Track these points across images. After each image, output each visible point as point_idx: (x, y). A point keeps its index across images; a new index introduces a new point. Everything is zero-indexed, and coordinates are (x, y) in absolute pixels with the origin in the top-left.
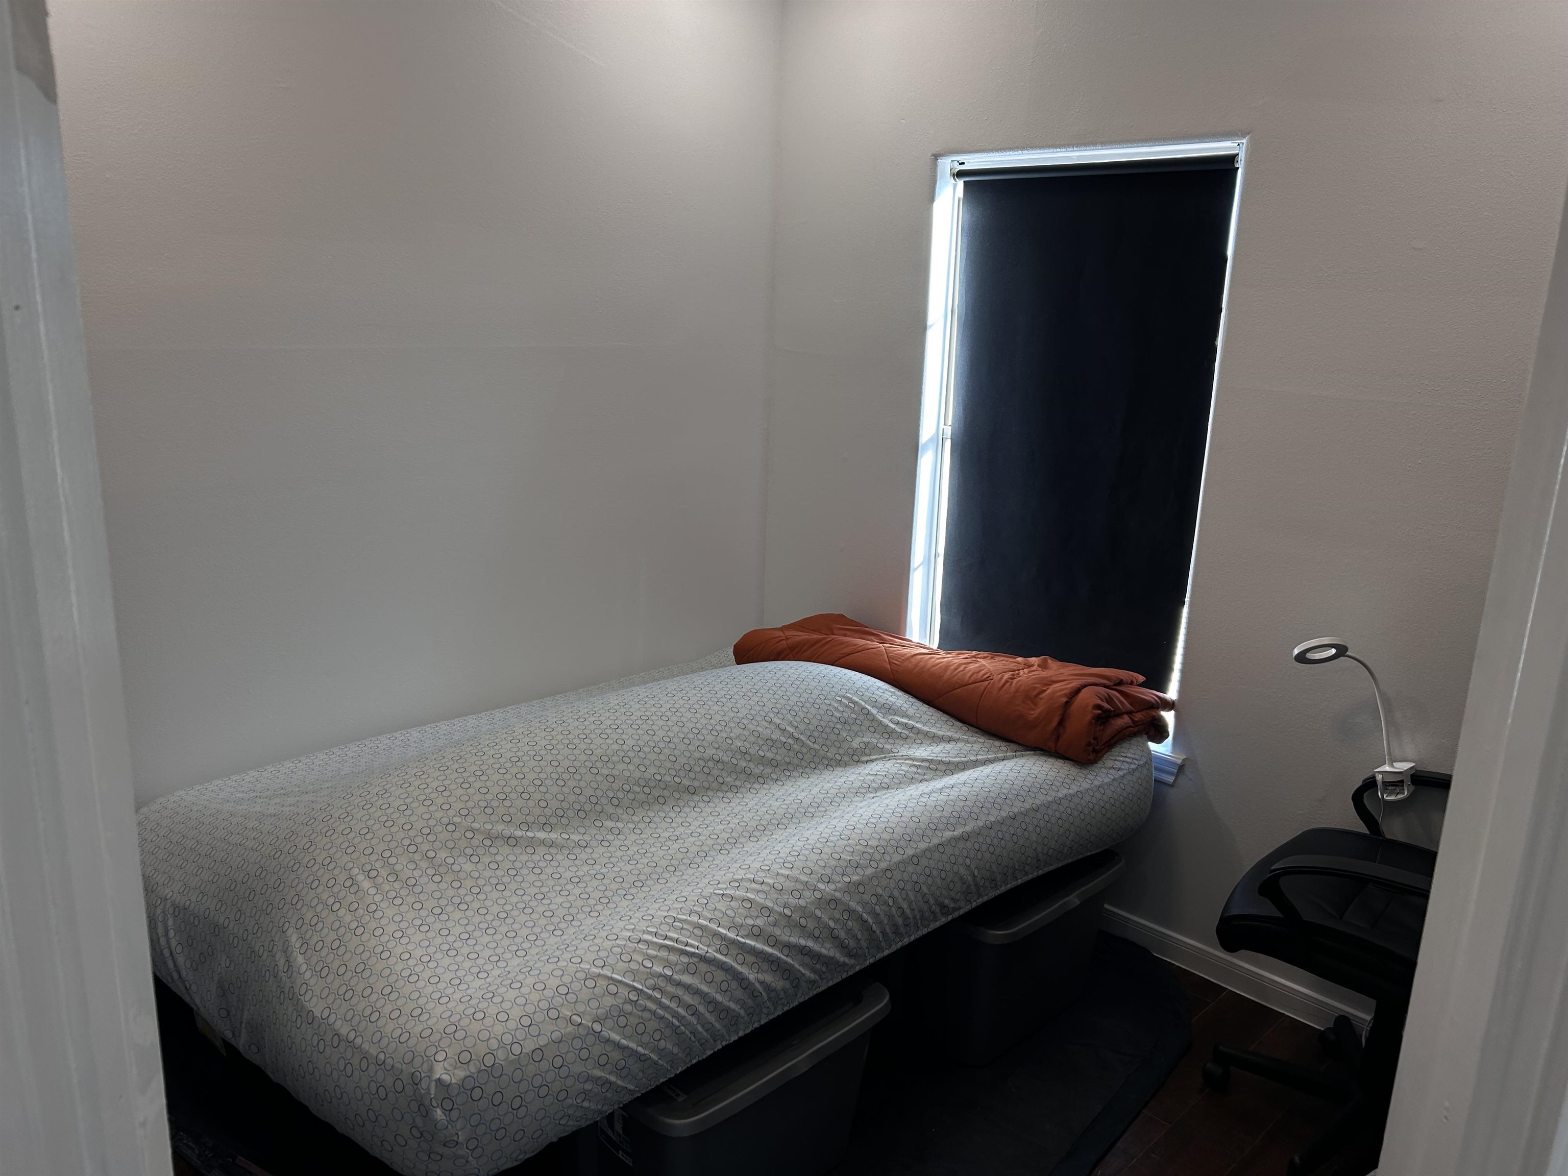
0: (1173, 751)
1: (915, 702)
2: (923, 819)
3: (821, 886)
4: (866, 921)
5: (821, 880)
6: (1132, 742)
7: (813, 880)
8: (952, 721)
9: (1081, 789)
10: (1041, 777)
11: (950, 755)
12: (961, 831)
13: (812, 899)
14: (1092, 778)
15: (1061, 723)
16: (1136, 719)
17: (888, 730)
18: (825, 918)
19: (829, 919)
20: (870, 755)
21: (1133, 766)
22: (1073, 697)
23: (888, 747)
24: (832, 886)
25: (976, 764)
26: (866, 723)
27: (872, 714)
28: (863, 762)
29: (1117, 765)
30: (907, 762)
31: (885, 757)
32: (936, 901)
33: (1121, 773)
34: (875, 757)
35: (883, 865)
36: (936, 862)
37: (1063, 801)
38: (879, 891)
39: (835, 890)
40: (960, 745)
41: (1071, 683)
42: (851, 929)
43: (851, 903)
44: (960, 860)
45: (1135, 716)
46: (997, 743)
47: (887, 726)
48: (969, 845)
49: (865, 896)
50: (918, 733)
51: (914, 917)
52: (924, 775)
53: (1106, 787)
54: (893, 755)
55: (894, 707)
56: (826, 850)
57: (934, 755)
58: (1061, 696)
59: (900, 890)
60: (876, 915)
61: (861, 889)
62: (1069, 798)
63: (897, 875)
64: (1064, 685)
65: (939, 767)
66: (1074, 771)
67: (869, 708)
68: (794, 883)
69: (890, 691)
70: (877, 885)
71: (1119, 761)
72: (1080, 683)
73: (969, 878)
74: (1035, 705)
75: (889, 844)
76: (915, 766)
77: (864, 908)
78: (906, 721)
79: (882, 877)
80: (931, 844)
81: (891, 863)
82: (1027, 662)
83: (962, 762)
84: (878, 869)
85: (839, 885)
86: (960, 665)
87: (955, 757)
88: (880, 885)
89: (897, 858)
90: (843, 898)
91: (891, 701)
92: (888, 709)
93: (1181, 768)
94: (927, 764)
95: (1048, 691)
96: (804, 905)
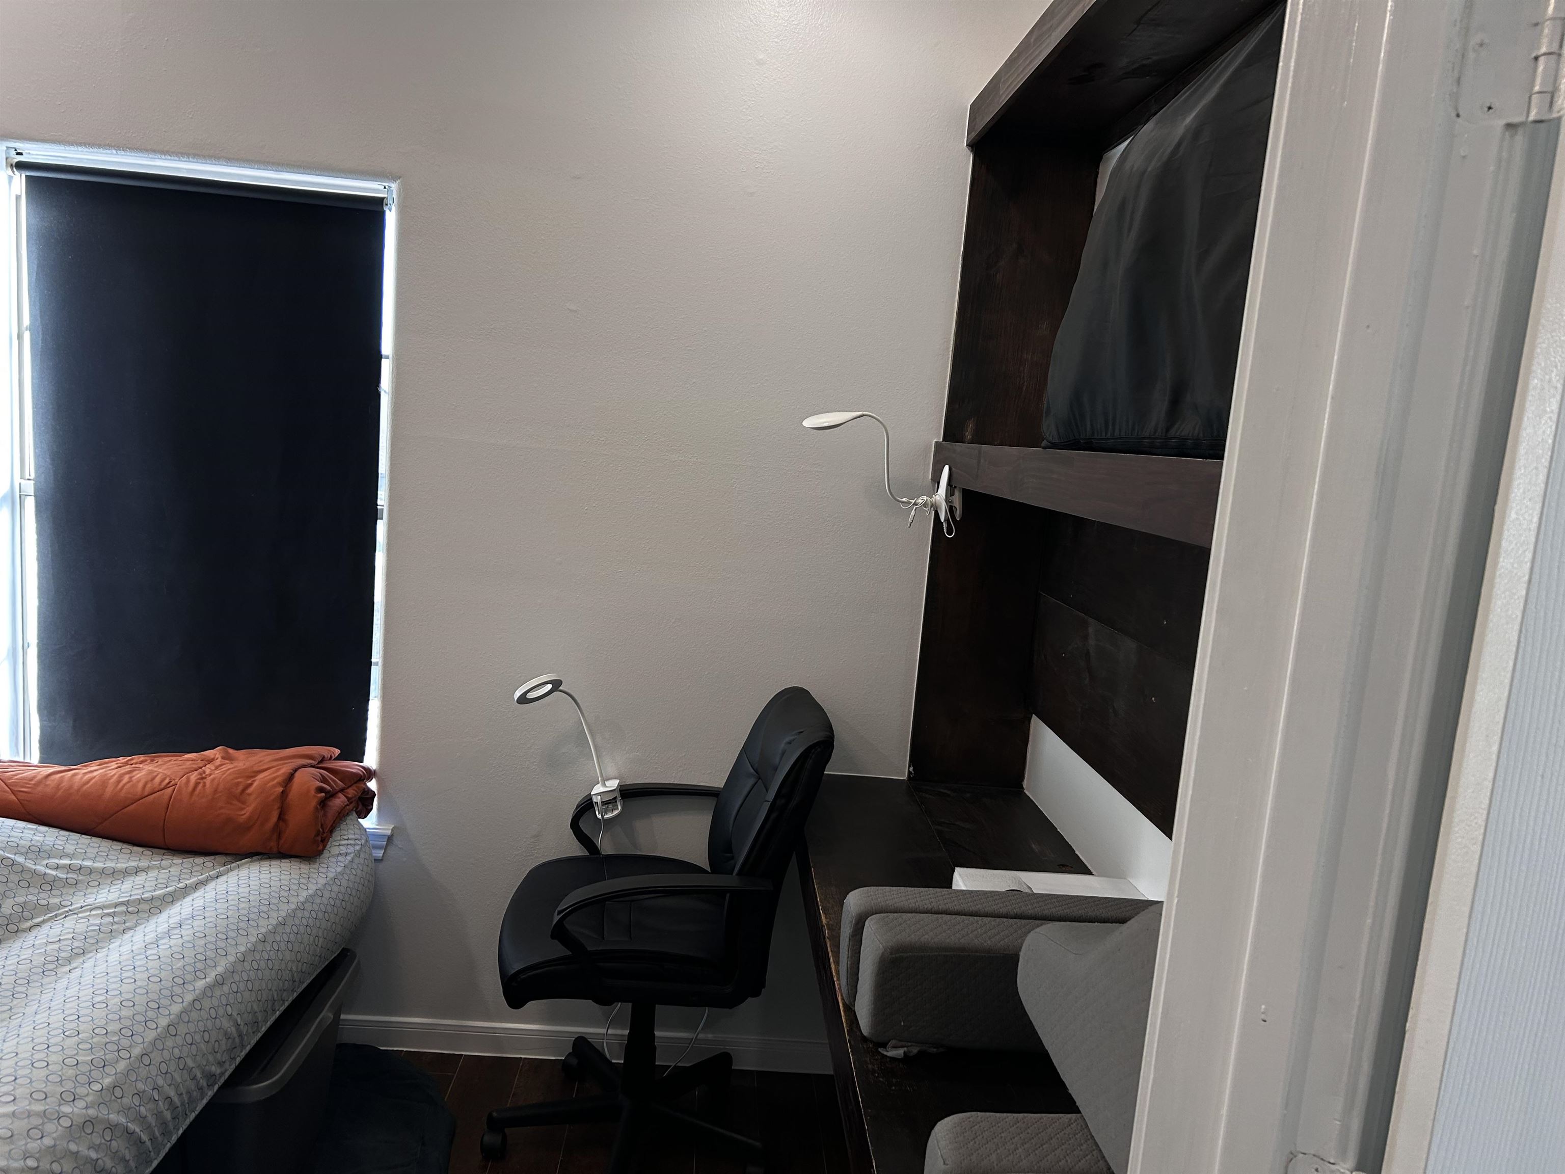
0: (379, 823)
1: (69, 835)
2: (163, 975)
3: (66, 1109)
4: (134, 1132)
5: (62, 1101)
6: (348, 821)
7: (51, 1104)
8: (127, 848)
9: (319, 886)
10: (275, 884)
11: (147, 889)
12: (213, 975)
13: (58, 1133)
14: (324, 871)
15: (281, 817)
16: (350, 796)
17: (48, 879)
18: (84, 1151)
19: (89, 1149)
20: (32, 918)
21: (358, 848)
22: (287, 784)
23: (55, 901)
24: (81, 1104)
25: (186, 891)
26: (14, 878)
27: (19, 864)
28: (24, 931)
29: (343, 849)
30: (93, 912)
31: (56, 916)
32: (203, 1072)
33: (349, 858)
34: (41, 919)
35: (137, 1051)
36: (196, 1023)
37: (306, 905)
38: (140, 1086)
39: (87, 1108)
40: (153, 874)
41: (280, 769)
42: (117, 1152)
43: (111, 1116)
44: (221, 1012)
45: (348, 793)
46: (199, 860)
47: (45, 874)
48: (226, 988)
49: (125, 1100)
50: (90, 873)
51: (183, 1104)
52: (125, 923)
53: (340, 877)
54: (67, 909)
55: (45, 848)
56: (53, 1058)
57: (126, 895)
58: (274, 786)
59: (164, 1076)
60: (142, 1119)
61: (118, 1092)
62: (310, 899)
63: (156, 1057)
64: (273, 773)
65: (141, 907)
66: (305, 868)
67: (12, 856)
68: (26, 1120)
69: (32, 829)
70: (136, 1081)
71: (343, 845)
72: (291, 768)
73: (233, 1029)
74: (244, 803)
75: (135, 1022)
76: (108, 915)
77: (127, 1116)
78: (69, 862)
79: (139, 1067)
80: (184, 1004)
81: (145, 1045)
82: (203, 757)
83: (169, 894)
84: (131, 1059)
85: (89, 1099)
86: (122, 776)
87: (155, 890)
88: (139, 1078)
89: (151, 1035)
90: (100, 1114)
91: (38, 841)
92: (38, 852)
93: (390, 839)
94: (124, 908)
95: (255, 784)
96: (52, 1143)
